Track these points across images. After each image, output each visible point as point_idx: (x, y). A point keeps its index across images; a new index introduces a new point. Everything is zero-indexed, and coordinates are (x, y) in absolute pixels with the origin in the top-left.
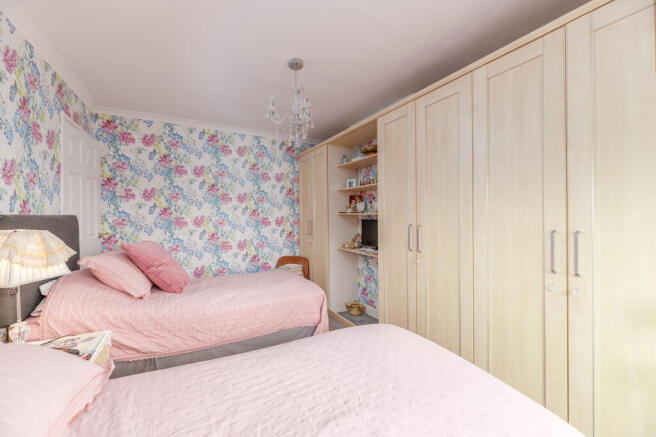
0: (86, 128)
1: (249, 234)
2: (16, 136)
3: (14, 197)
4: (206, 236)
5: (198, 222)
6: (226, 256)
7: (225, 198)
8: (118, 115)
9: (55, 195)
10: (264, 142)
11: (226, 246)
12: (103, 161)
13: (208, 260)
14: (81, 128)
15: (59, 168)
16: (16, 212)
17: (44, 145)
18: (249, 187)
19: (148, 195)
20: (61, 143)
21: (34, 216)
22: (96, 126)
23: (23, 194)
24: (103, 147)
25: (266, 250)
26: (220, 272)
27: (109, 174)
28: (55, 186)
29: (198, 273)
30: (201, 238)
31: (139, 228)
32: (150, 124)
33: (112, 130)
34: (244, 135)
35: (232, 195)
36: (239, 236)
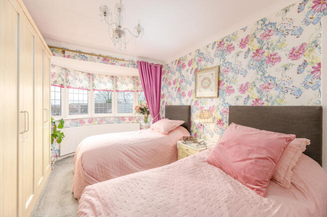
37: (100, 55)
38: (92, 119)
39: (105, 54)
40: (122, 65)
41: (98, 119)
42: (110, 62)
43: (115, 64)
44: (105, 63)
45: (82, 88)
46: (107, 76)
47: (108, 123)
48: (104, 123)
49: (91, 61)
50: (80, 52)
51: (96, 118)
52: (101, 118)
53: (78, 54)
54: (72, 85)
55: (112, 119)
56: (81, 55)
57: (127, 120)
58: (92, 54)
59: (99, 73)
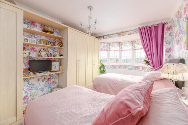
37: (117, 33)
38: (120, 66)
39: (119, 32)
40: (129, 34)
41: (123, 66)
42: (122, 35)
43: (124, 35)
44: (119, 36)
45: (116, 50)
46: (128, 42)
47: (129, 69)
48: (126, 68)
49: (113, 37)
50: (109, 35)
51: (122, 65)
52: (125, 66)
53: (108, 36)
54: (111, 50)
55: (131, 67)
56: (109, 36)
57: (141, 69)
58: (113, 34)
59: (124, 41)
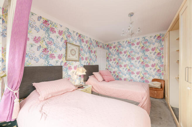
0: (104, 48)
1: (141, 69)
2: (88, 53)
3: (87, 62)
4: (127, 70)
5: (125, 66)
6: (133, 76)
7: (133, 59)
8: (109, 43)
9: (95, 61)
10: (147, 38)
11: (133, 73)
12: (107, 53)
13: (127, 76)
14: (102, 48)
15: (96, 57)
16: (88, 65)
17: (93, 53)
18: (141, 54)
19: (114, 60)
20: (97, 52)
21: (91, 65)
22: (106, 47)
23: (89, 62)
24: (107, 51)
25: (147, 76)
26: (131, 80)
27: (108, 56)
28: (95, 60)
29: (125, 80)
30: (126, 70)
31: (112, 67)
32: (115, 43)
33: (108, 47)
34: (139, 38)
35: (135, 58)
36: (137, 70)
